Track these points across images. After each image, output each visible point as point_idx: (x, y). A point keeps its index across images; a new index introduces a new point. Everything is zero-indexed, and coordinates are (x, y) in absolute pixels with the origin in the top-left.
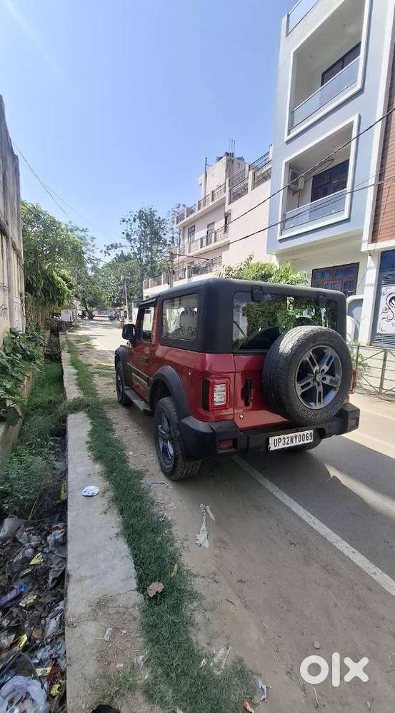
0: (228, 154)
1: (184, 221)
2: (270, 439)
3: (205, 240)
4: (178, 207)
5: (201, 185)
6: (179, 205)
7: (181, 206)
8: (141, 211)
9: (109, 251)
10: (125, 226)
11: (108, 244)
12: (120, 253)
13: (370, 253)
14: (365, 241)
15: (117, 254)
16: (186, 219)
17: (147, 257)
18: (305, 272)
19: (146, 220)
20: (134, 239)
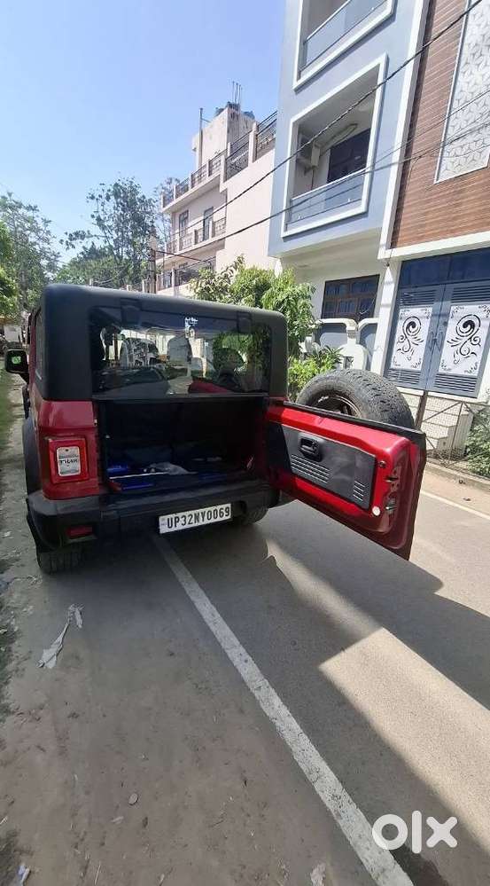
0: (231, 105)
1: (173, 203)
2: (161, 518)
3: (201, 233)
4: (169, 183)
5: (195, 150)
6: (171, 179)
7: (173, 181)
8: (116, 185)
9: (73, 242)
10: (93, 206)
11: (72, 231)
12: (89, 247)
13: (388, 262)
14: (383, 245)
15: (84, 248)
16: (175, 201)
17: (128, 253)
18: (308, 284)
19: (125, 198)
20: (110, 227)
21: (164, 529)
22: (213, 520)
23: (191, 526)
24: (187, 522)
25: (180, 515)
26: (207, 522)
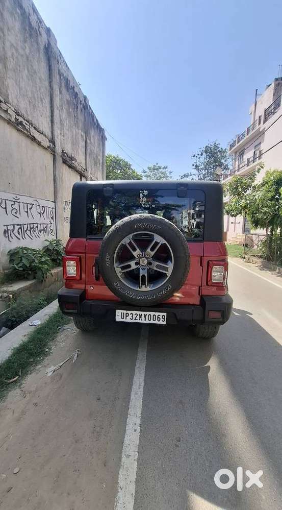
0: (276, 80)
1: (236, 147)
2: (117, 311)
3: (251, 159)
5: (251, 114)
10: (194, 160)
16: (237, 145)
19: (211, 152)
20: (202, 169)
21: (118, 318)
22: (152, 322)
23: (136, 321)
24: (134, 318)
25: (129, 312)
26: (147, 321)
